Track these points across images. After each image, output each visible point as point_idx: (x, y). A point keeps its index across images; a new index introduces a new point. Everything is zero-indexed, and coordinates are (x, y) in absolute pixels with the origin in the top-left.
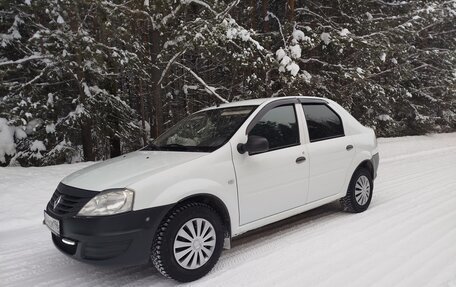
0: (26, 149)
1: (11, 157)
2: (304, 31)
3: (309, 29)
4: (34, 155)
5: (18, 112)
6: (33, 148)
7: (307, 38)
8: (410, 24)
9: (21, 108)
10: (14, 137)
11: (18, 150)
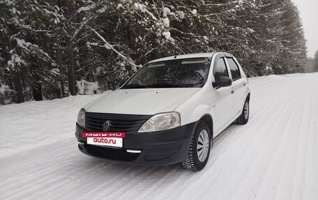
2: (170, 8)
3: (173, 7)
7: (173, 13)
8: (233, 10)
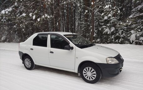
0: (138, 39)
1: (134, 41)
4: (140, 41)
5: (137, 30)
6: (140, 39)
9: (138, 28)
10: (136, 36)
11: (136, 39)
